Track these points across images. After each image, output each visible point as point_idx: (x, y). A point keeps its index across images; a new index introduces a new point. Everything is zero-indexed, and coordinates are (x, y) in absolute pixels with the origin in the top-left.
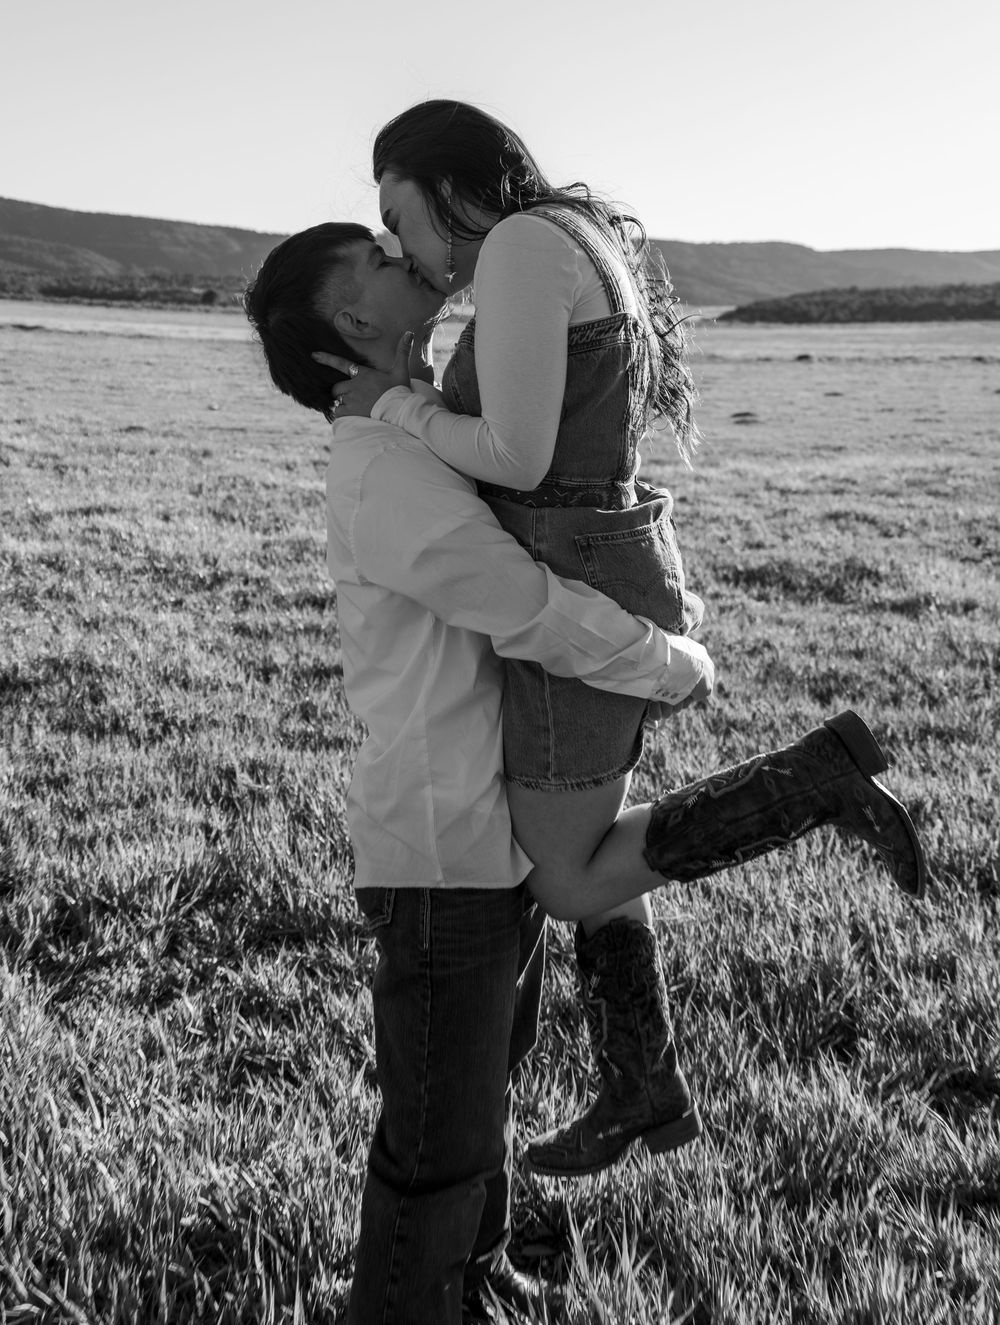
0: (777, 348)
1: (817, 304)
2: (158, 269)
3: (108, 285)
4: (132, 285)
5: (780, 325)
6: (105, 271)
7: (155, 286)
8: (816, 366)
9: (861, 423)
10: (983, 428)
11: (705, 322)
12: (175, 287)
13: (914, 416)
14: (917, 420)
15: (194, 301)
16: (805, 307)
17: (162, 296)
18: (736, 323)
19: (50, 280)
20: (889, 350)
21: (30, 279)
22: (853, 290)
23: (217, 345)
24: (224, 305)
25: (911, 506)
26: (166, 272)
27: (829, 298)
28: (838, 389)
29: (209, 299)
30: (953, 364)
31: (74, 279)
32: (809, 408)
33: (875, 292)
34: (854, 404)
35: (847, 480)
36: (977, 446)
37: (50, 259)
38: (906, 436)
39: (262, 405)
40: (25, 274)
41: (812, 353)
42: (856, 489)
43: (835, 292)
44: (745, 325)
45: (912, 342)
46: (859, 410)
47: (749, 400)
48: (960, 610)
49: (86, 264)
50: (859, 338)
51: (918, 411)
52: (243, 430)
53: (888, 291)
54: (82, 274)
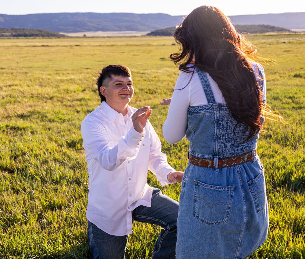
0: (166, 42)
5: (164, 36)
11: (142, 36)
16: (170, 32)
18: (152, 36)
23: (7, 47)
39: (31, 61)
44: (154, 36)
47: (162, 55)
52: (31, 67)
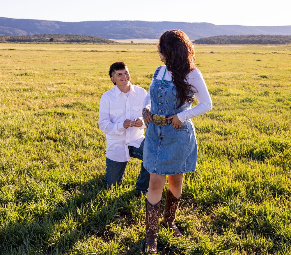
0: (206, 50)
1: (216, 39)
2: (36, 33)
3: (23, 38)
4: (30, 38)
6: (22, 34)
7: (36, 38)
8: (215, 54)
9: (224, 67)
10: (251, 67)
12: (42, 38)
13: (237, 65)
14: (237, 66)
15: (47, 41)
16: (213, 40)
17: (38, 40)
19: (9, 37)
20: (234, 51)
21: (4, 37)
22: (225, 36)
23: (60, 52)
24: (55, 42)
25: (232, 81)
26: (39, 34)
27: (219, 38)
28: (220, 60)
29: (51, 40)
30: (248, 54)
31: (15, 37)
32: (213, 64)
33: (231, 36)
34: (223, 63)
35: (219, 77)
36: (248, 71)
37: (8, 32)
38: (234, 69)
39: (80, 64)
40: (2, 36)
41: (214, 51)
42: (221, 78)
43: (221, 36)
45: (239, 49)
46: (224, 64)
47: (198, 62)
48: (237, 95)
49: (18, 33)
50: (226, 48)
51: (238, 64)
53: (234, 36)
54: (17, 35)
